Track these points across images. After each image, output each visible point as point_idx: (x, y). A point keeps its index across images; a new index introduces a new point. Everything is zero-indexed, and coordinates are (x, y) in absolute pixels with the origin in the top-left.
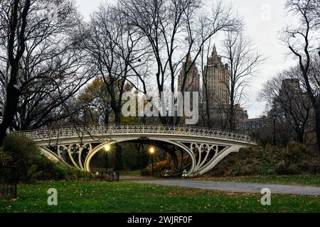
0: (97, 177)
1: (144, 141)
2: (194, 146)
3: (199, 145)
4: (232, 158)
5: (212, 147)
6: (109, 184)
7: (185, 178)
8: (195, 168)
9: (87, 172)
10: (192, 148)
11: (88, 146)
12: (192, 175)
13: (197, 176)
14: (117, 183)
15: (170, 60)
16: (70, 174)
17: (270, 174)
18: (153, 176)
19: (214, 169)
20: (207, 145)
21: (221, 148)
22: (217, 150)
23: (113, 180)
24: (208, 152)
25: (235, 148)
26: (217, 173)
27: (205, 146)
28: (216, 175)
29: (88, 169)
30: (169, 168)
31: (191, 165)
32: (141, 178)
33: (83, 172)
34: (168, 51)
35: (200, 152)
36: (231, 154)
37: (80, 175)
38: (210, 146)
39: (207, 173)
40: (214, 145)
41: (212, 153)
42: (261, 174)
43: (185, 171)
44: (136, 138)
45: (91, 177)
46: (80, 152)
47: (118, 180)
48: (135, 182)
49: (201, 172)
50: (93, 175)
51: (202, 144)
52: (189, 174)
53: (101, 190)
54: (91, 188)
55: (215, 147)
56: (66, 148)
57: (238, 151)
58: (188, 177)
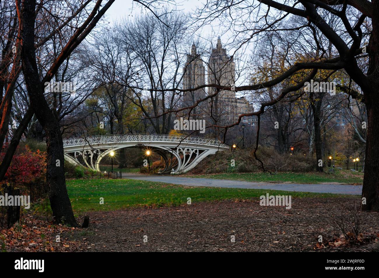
0: (105, 176)
1: (141, 147)
2: (179, 150)
3: (183, 149)
4: (210, 159)
5: (194, 151)
6: (114, 180)
7: (173, 175)
8: (181, 167)
9: (98, 172)
10: (178, 152)
11: (97, 152)
12: (178, 173)
13: (182, 174)
14: (119, 180)
15: (160, 80)
16: (86, 174)
17: (234, 172)
18: (149, 173)
19: (195, 168)
20: (190, 149)
21: (201, 152)
22: (198, 153)
23: (117, 178)
24: (191, 155)
25: (212, 151)
26: (197, 171)
27: (188, 150)
28: (196, 173)
29: (98, 170)
30: (163, 167)
31: (177, 165)
32: (140, 175)
33: (95, 172)
34: (159, 73)
35: (185, 154)
36: (209, 156)
37: (93, 174)
38: (192, 150)
39: (190, 171)
40: (195, 150)
41: (194, 155)
42: (227, 172)
43: (173, 170)
44: (135, 145)
45: (101, 175)
46: (91, 157)
47: (121, 177)
48: (133, 179)
49: (185, 171)
50: (102, 174)
51: (186, 149)
52: (176, 172)
53: (108, 186)
54: (102, 184)
55: (196, 151)
56: (81, 153)
57: (214, 153)
58: (175, 174)
